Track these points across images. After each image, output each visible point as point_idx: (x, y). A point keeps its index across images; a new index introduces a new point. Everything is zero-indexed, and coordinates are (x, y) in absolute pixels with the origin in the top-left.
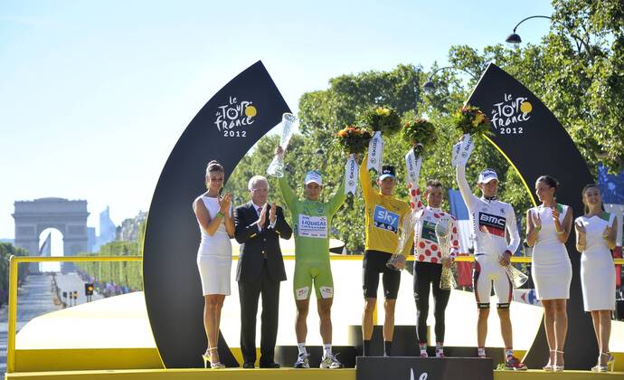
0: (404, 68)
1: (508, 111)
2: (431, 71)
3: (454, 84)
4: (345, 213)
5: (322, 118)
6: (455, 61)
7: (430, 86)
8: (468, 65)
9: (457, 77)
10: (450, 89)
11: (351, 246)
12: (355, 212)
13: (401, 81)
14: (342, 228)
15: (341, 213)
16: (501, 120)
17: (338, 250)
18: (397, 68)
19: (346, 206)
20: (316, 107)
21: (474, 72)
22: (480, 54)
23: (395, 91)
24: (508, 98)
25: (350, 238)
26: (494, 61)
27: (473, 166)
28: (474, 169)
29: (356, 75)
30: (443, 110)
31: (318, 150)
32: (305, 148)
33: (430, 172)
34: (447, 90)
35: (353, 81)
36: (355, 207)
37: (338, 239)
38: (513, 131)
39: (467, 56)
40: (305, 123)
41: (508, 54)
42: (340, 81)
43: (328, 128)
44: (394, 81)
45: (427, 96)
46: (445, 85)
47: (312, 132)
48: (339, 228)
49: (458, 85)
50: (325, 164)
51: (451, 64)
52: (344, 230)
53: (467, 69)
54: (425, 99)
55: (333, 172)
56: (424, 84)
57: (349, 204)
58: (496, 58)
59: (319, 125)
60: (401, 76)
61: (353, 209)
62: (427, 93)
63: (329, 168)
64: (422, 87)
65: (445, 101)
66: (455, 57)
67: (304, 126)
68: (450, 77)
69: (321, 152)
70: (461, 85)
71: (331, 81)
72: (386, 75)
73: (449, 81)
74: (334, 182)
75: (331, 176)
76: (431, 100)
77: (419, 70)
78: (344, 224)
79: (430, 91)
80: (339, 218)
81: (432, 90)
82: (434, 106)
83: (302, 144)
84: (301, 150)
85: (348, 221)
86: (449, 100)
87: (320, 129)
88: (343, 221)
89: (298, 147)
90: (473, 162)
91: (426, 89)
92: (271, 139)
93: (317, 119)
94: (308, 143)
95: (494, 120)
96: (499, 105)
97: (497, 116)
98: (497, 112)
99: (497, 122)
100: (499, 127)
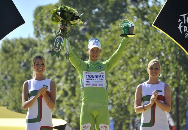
4: (69, 99)
5: (52, 26)
7: (135, 1)
11: (74, 124)
12: (76, 98)
15: (66, 99)
16: (185, 27)
19: (70, 93)
20: (47, 17)
23: (108, 4)
25: (73, 118)
27: (167, 63)
28: (168, 65)
30: (144, 19)
31: (49, 50)
32: (39, 49)
34: (148, 4)
36: (77, 94)
37: (63, 119)
40: (39, 30)
45: (133, 9)
47: (44, 36)
49: (156, 0)
52: (68, 112)
54: (131, 11)
55: (60, 67)
57: (72, 92)
59: (49, 30)
61: (75, 95)
62: (132, 6)
63: (58, 64)
64: (128, 1)
67: (38, 32)
69: (50, 52)
74: (61, 75)
75: (58, 70)
76: (136, 12)
78: (69, 107)
79: (134, 4)
80: (64, 103)
81: (136, 4)
82: (138, 17)
83: (36, 45)
84: (36, 50)
85: (72, 105)
86: (149, 12)
87: (51, 34)
88: (68, 105)
89: (33, 48)
90: (167, 60)
91: (132, 3)
92: (12, 42)
93: (48, 26)
94: (41, 45)
95: (180, 27)
96: (184, 15)
97: (183, 24)
98: (183, 20)
99: (182, 28)
100: (184, 33)
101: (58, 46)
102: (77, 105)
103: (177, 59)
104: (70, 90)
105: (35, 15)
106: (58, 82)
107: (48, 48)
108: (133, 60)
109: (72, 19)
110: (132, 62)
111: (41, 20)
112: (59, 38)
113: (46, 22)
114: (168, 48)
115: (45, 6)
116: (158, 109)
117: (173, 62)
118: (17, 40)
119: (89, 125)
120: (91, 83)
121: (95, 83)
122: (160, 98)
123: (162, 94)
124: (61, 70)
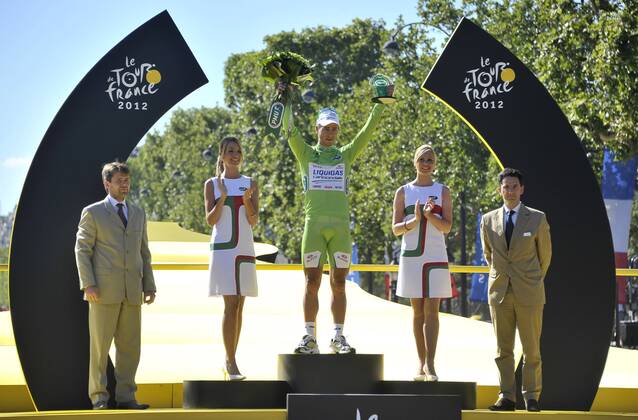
0: (362, 24)
1: (485, 79)
2: (396, 27)
3: (424, 45)
4: (283, 210)
5: (255, 87)
6: (425, 15)
7: (394, 47)
8: (442, 21)
9: (429, 36)
10: (419, 52)
11: (291, 252)
12: (296, 209)
13: (357, 40)
14: (279, 230)
15: (278, 210)
16: (476, 91)
17: (270, 258)
18: (352, 24)
19: (285, 201)
20: (248, 73)
21: (449, 29)
22: (458, 5)
23: (349, 52)
24: (485, 62)
25: (290, 243)
26: (475, 16)
27: (447, 150)
28: (448, 154)
29: (298, 31)
30: (409, 78)
31: (250, 128)
32: (233, 126)
33: (393, 158)
34: (415, 53)
35: (295, 40)
36: (297, 203)
37: (273, 243)
38: (490, 105)
39: (441, 9)
40: (233, 94)
41: (493, 6)
42: (279, 39)
43: (262, 101)
44: (348, 40)
45: (390, 61)
46: (413, 46)
47: (242, 105)
48: (276, 229)
49: (428, 46)
50: (259, 147)
51: (420, 19)
52: (282, 233)
53: (441, 25)
54: (386, 64)
55: (268, 157)
56: (386, 44)
57: (289, 199)
58: (477, 11)
59: (250, 95)
60: (357, 35)
61: (293, 205)
62: (389, 57)
63: (265, 152)
64: (383, 48)
65: (412, 68)
66: (426, 9)
67: (232, 98)
68: (420, 35)
69: (253, 131)
70: (432, 46)
71: (268, 39)
72: (338, 33)
73: (417, 41)
74: (269, 170)
75: (266, 163)
76: (395, 65)
77: (381, 27)
78: (282, 224)
79: (393, 53)
80: (275, 217)
81: (396, 53)
82: (398, 73)
83: (229, 121)
84: (228, 128)
85: (288, 220)
86: (417, 65)
87: (253, 102)
88: (281, 220)
89: (223, 126)
90: (447, 146)
91: (389, 52)
92: (188, 113)
93: (248, 88)
94: (237, 120)
95: (467, 91)
96: (473, 72)
97: (471, 86)
98: (472, 80)
99: (471, 93)
100: (474, 101)
101: (275, 118)
102: (297, 221)
103: (463, 144)
104: (285, 195)
105: (228, 69)
106: (265, 182)
107: (248, 125)
108: (391, 145)
109: (301, 74)
110: (388, 148)
111: (238, 78)
112: (278, 106)
113: (245, 81)
114: (448, 127)
115: (244, 55)
116: (430, 228)
117: (456, 149)
118: (196, 111)
119: (318, 254)
120: (323, 185)
121: (328, 184)
122: (436, 210)
123: (439, 202)
124: (270, 161)
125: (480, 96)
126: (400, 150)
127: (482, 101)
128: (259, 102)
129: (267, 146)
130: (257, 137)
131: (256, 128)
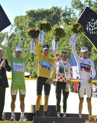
0: (54, 8)
1: (93, 25)
2: (65, 9)
3: (73, 14)
4: (31, 63)
5: (23, 26)
6: (73, 6)
7: (64, 15)
8: (78, 7)
9: (74, 12)
10: (72, 16)
11: (33, 75)
12: (34, 62)
13: (53, 13)
14: (29, 68)
15: (29, 62)
16: (90, 28)
17: (28, 77)
18: (52, 8)
19: (31, 60)
20: (21, 22)
21: (80, 10)
22: (83, 3)
23: (51, 16)
24: (93, 20)
26: (88, 6)
27: (79, 46)
28: (80, 47)
29: (36, 10)
31: (21, 38)
32: (16, 37)
33: (63, 48)
34: (70, 17)
35: (35, 12)
36: (35, 60)
38: (94, 33)
39: (78, 4)
41: (93, 3)
42: (30, 12)
43: (25, 30)
44: (51, 13)
45: (63, 19)
46: (70, 15)
47: (19, 31)
48: (28, 68)
49: (74, 15)
50: (24, 44)
51: (72, 7)
53: (78, 9)
55: (26, 47)
56: (62, 14)
57: (32, 59)
58: (89, 5)
59: (22, 29)
60: (53, 11)
61: (34, 61)
62: (63, 18)
63: (25, 45)
64: (61, 15)
65: (70, 21)
66: (73, 4)
67: (16, 29)
68: (72, 12)
69: (22, 39)
70: (75, 15)
71: (27, 12)
72: (47, 10)
73: (71, 13)
74: (27, 51)
75: (26, 49)
76: (64, 20)
77: (60, 9)
78: (30, 67)
79: (64, 17)
80: (28, 65)
81: (65, 16)
82: (65, 23)
83: (15, 36)
84: (15, 38)
85: (32, 66)
87: (22, 31)
88: (30, 66)
89: (13, 37)
90: (79, 44)
91: (63, 16)
92: (3, 33)
93: (21, 26)
94: (17, 36)
95: (87, 28)
96: (89, 23)
97: (89, 27)
98: (89, 25)
99: (88, 29)
100: (89, 31)
104: (31, 58)
105: (15, 20)
107: (21, 37)
111: (18, 23)
113: (20, 24)
114: (79, 39)
115: (19, 16)
117: (82, 45)
124: (27, 48)
125: (91, 30)
126: (65, 46)
127: (92, 31)
128: (24, 30)
129: (26, 43)
130: (23, 41)
131: (23, 38)
